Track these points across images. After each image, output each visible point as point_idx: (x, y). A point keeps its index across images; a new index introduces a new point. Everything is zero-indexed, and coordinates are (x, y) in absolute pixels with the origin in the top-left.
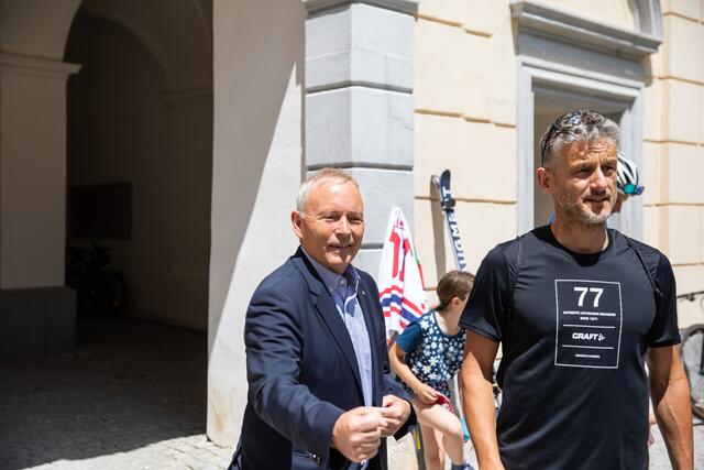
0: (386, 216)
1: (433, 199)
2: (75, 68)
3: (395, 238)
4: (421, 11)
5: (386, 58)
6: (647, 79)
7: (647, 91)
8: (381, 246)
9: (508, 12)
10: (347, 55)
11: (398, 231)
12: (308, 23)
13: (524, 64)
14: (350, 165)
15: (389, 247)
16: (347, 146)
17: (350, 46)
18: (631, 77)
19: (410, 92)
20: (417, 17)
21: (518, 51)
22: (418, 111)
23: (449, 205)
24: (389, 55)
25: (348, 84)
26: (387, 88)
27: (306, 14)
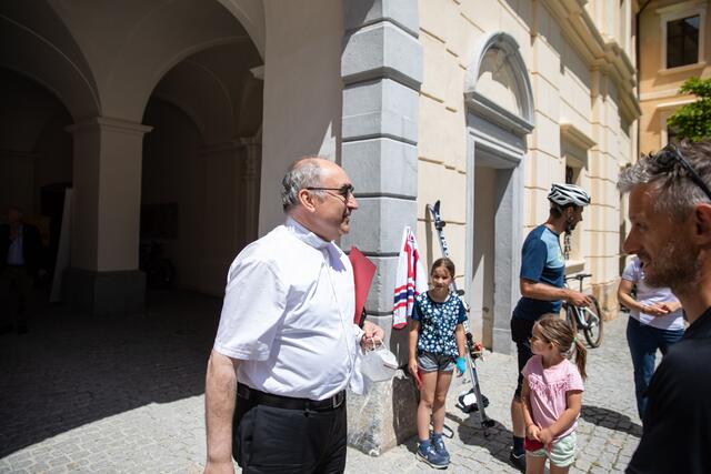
0: (401, 233)
1: (427, 221)
2: (149, 129)
3: (407, 248)
4: (423, 89)
5: (403, 120)
6: (524, 148)
7: (525, 156)
8: (398, 255)
9: (463, 97)
10: (378, 115)
11: (409, 243)
12: (344, 92)
13: (471, 133)
14: (379, 195)
15: (404, 255)
16: (378, 181)
17: (380, 109)
18: (518, 147)
19: (415, 144)
20: (421, 93)
21: (468, 124)
22: (421, 159)
23: (441, 225)
24: (405, 117)
25: (379, 136)
26: (403, 140)
27: (343, 86)
